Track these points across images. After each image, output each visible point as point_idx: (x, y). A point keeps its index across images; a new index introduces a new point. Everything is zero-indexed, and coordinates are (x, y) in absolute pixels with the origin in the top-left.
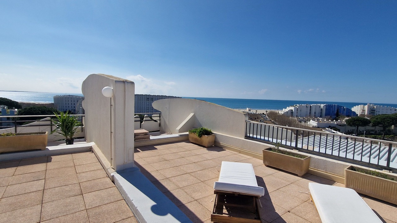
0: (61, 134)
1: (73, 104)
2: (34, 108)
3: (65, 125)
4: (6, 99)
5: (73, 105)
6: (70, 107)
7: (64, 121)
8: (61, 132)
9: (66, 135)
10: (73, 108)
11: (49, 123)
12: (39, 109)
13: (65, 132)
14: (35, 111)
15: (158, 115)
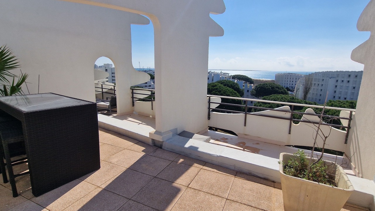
1: (291, 81)
2: (266, 84)
5: (291, 83)
6: (289, 84)
10: (291, 85)
12: (270, 85)
14: (267, 87)
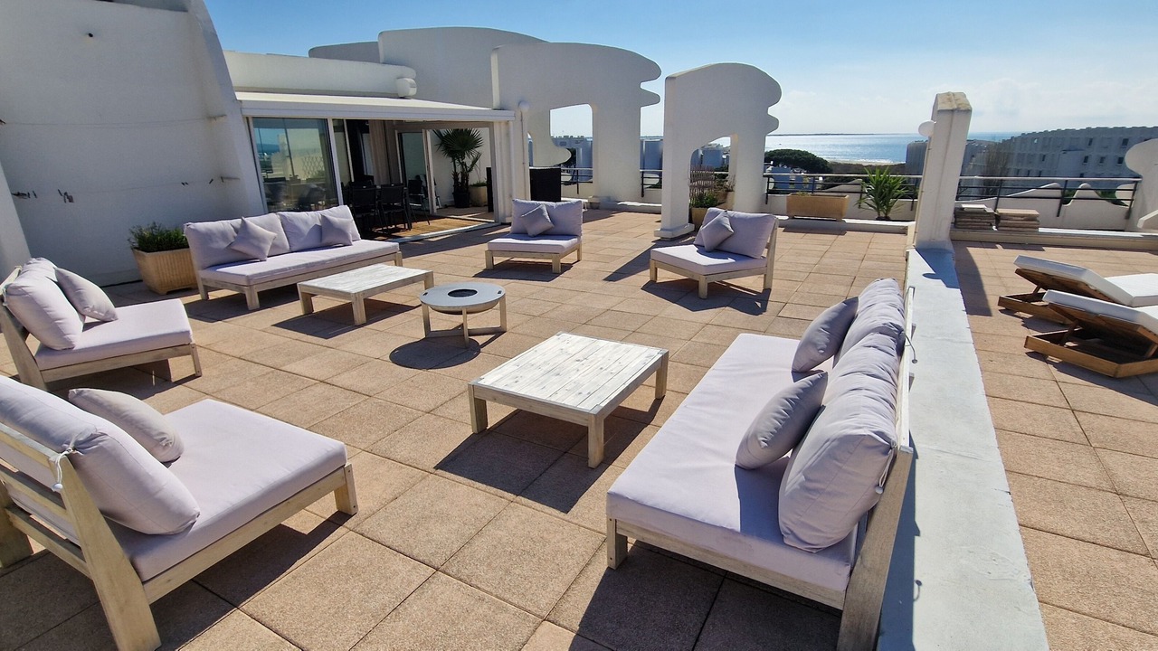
0: (871, 206)
3: (879, 190)
4: (806, 153)
7: (878, 184)
8: (871, 203)
9: (878, 210)
11: (858, 188)
13: (877, 204)
15: (1131, 186)
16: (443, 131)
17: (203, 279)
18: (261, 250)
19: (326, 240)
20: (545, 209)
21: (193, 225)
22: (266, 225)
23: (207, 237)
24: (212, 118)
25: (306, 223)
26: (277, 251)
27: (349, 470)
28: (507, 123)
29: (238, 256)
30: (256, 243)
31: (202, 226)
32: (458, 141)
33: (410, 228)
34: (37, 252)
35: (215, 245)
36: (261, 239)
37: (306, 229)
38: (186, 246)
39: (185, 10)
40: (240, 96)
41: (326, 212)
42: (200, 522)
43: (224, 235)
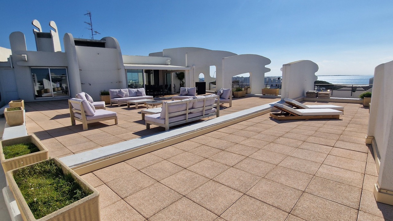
16: (178, 73)
17: (111, 101)
18: (123, 95)
19: (137, 95)
20: (187, 89)
21: (110, 90)
22: (125, 91)
23: (113, 92)
24: (119, 69)
25: (134, 91)
26: (126, 96)
27: (117, 117)
28: (189, 70)
29: (118, 97)
30: (122, 94)
31: (112, 90)
32: (181, 76)
33: (164, 96)
34: (83, 91)
35: (114, 94)
36: (123, 93)
37: (133, 92)
38: (109, 94)
39: (116, 48)
40: (124, 65)
41: (139, 89)
42: (94, 116)
43: (116, 92)
